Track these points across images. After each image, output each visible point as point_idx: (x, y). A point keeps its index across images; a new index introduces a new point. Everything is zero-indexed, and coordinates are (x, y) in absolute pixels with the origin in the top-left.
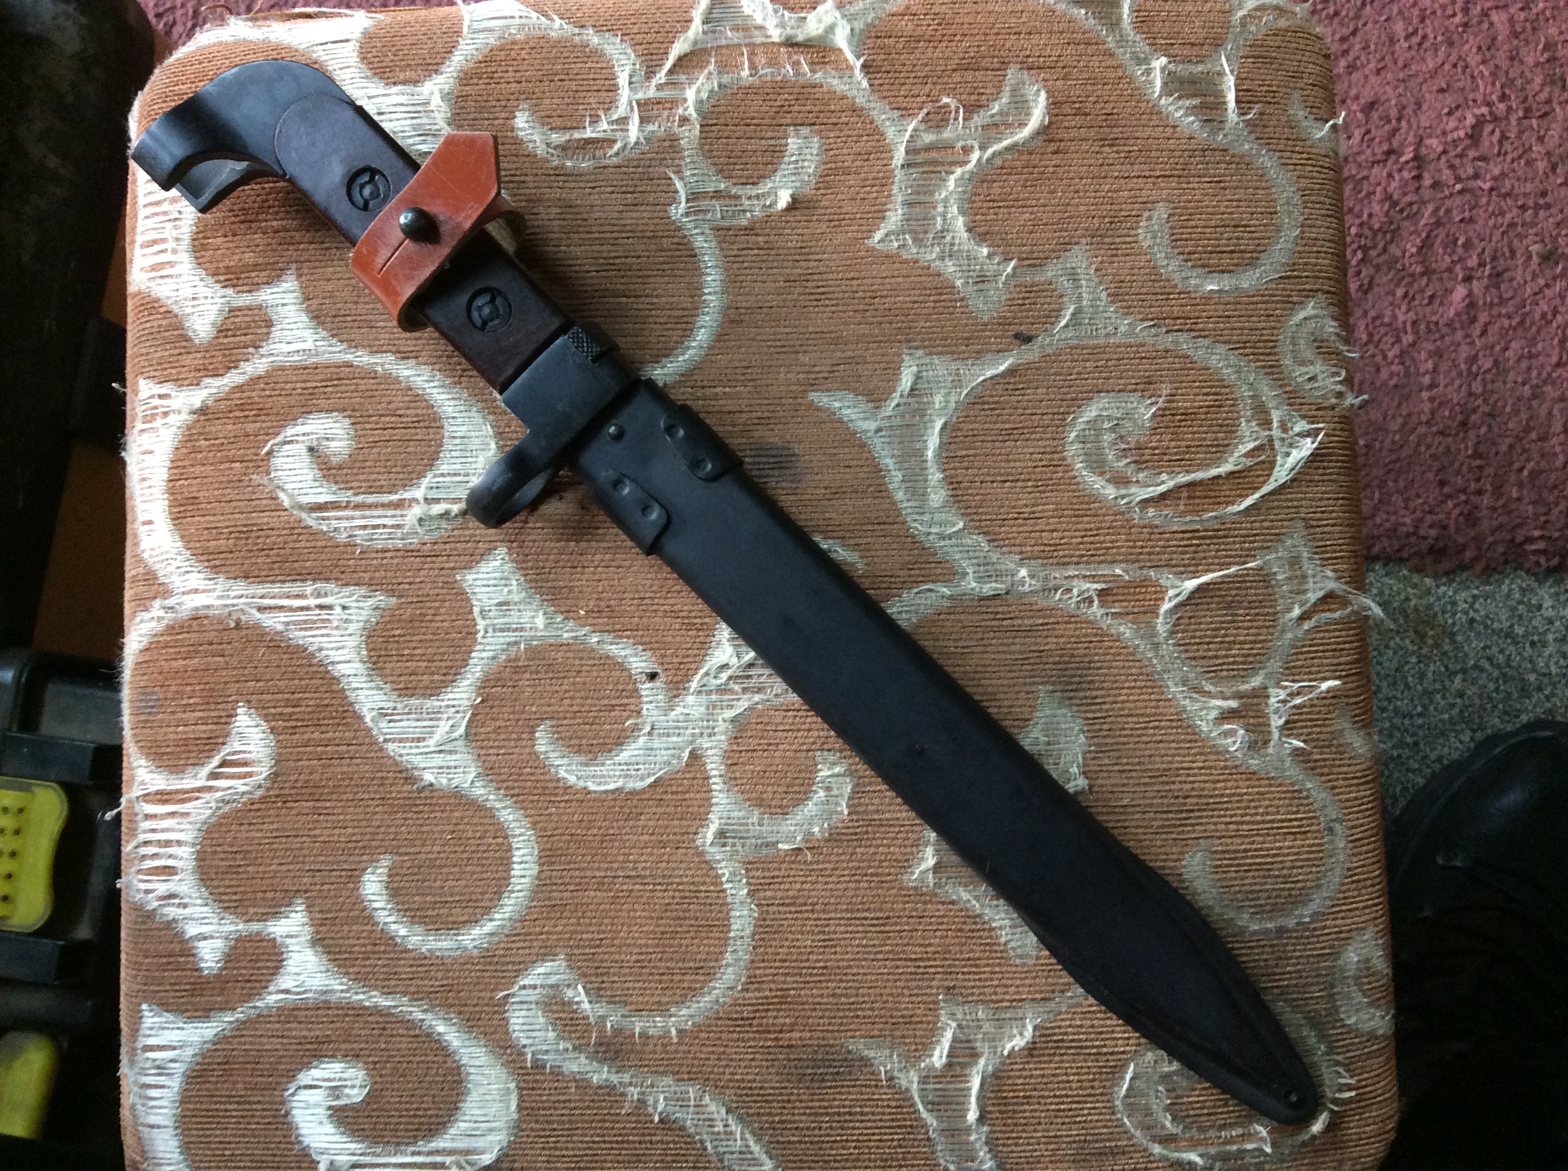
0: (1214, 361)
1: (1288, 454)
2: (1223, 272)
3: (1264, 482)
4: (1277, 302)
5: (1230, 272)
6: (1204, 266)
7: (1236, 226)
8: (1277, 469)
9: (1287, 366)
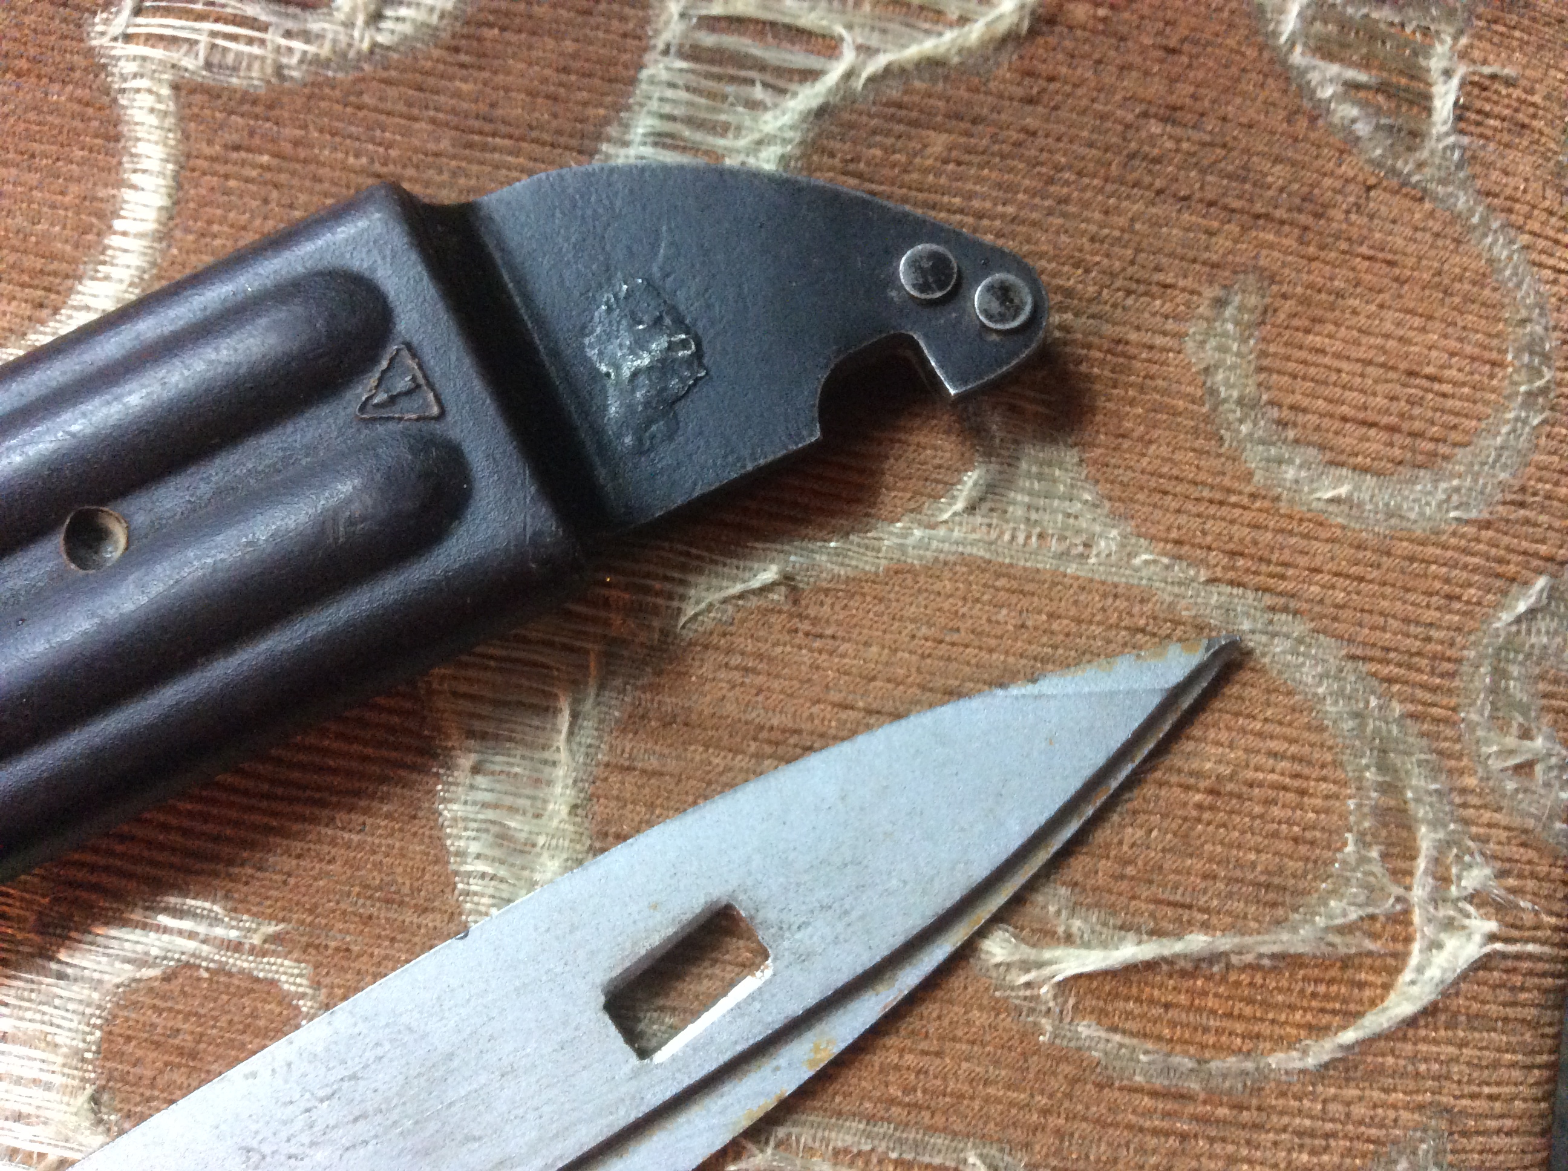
0: (1308, 674)
1: (1437, 945)
2: (1365, 470)
3: (1373, 1003)
4: (1475, 570)
5: (1378, 474)
6: (1322, 447)
7: (1411, 373)
8: (1407, 975)
9: (1472, 727)
